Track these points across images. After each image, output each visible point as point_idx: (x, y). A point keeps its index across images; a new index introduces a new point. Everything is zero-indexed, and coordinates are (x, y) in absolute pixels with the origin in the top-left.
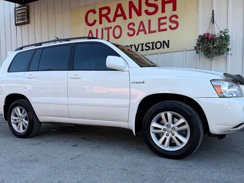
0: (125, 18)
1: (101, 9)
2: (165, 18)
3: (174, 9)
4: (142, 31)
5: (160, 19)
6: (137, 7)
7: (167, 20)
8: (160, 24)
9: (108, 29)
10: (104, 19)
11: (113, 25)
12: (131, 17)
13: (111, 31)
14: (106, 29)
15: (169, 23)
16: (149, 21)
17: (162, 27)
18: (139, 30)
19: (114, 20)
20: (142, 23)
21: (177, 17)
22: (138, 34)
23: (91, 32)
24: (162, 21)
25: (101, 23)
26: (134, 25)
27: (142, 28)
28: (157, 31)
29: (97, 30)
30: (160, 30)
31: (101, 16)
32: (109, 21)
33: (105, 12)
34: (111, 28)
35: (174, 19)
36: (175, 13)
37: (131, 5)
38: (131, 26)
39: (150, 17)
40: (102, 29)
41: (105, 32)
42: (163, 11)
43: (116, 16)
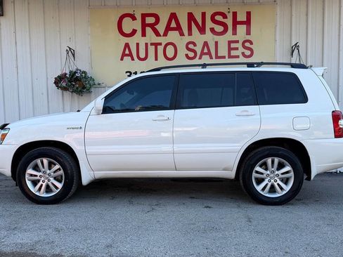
0: (182, 34)
1: (144, 16)
2: (237, 42)
3: (248, 33)
4: (206, 54)
5: (230, 42)
6: (200, 22)
7: (239, 45)
8: (230, 49)
9: (156, 45)
10: (148, 30)
11: (163, 40)
12: (190, 34)
13: (160, 49)
14: (152, 44)
15: (241, 50)
16: (216, 43)
17: (233, 53)
18: (202, 53)
19: (165, 34)
20: (206, 44)
21: (251, 43)
22: (200, 58)
23: (127, 46)
24: (233, 45)
25: (144, 34)
26: (195, 44)
27: (206, 51)
28: (227, 57)
29: (138, 44)
30: (230, 57)
31: (144, 25)
32: (157, 34)
33: (150, 20)
34: (160, 44)
35: (247, 45)
36: (248, 37)
37: (191, 17)
38: (191, 46)
39: (217, 38)
40: (146, 44)
41: (151, 49)
42: (235, 33)
43: (168, 29)
